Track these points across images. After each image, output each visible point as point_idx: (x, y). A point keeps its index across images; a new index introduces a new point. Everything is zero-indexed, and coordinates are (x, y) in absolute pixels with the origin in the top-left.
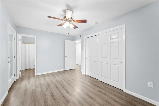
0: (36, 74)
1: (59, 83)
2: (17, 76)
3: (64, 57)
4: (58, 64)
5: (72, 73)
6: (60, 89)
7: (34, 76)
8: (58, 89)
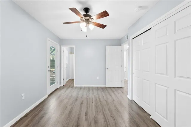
0: (75, 85)
1: (88, 100)
2: (61, 84)
3: (106, 69)
4: (98, 78)
5: (113, 92)
6: (82, 108)
7: (73, 87)
8: (81, 107)
